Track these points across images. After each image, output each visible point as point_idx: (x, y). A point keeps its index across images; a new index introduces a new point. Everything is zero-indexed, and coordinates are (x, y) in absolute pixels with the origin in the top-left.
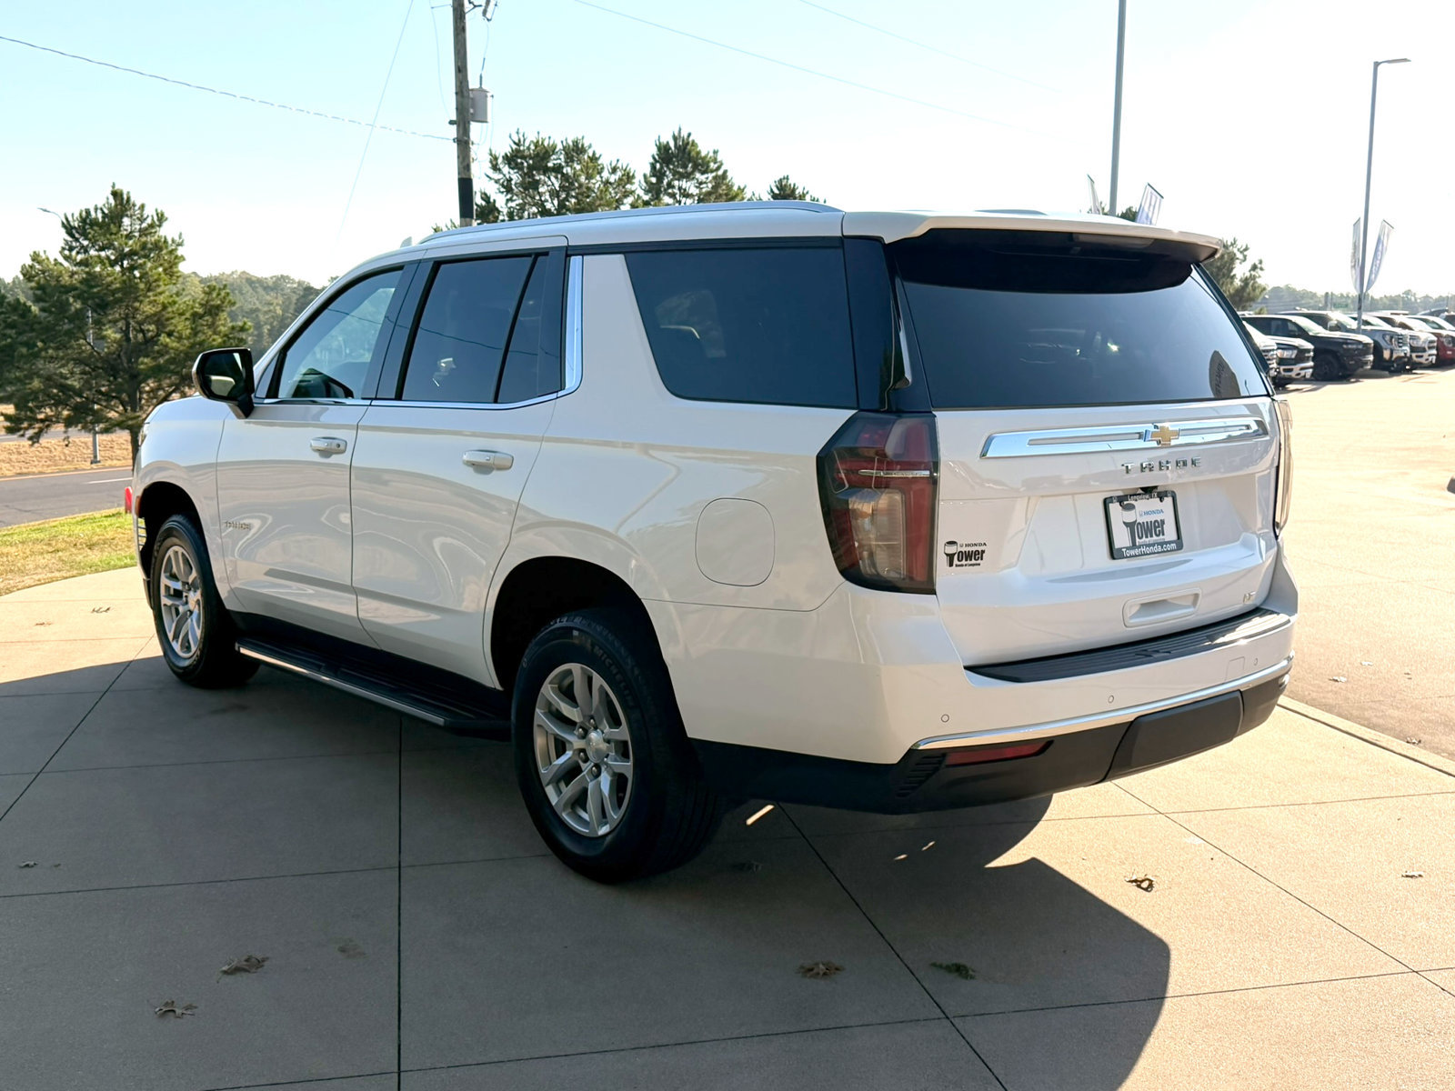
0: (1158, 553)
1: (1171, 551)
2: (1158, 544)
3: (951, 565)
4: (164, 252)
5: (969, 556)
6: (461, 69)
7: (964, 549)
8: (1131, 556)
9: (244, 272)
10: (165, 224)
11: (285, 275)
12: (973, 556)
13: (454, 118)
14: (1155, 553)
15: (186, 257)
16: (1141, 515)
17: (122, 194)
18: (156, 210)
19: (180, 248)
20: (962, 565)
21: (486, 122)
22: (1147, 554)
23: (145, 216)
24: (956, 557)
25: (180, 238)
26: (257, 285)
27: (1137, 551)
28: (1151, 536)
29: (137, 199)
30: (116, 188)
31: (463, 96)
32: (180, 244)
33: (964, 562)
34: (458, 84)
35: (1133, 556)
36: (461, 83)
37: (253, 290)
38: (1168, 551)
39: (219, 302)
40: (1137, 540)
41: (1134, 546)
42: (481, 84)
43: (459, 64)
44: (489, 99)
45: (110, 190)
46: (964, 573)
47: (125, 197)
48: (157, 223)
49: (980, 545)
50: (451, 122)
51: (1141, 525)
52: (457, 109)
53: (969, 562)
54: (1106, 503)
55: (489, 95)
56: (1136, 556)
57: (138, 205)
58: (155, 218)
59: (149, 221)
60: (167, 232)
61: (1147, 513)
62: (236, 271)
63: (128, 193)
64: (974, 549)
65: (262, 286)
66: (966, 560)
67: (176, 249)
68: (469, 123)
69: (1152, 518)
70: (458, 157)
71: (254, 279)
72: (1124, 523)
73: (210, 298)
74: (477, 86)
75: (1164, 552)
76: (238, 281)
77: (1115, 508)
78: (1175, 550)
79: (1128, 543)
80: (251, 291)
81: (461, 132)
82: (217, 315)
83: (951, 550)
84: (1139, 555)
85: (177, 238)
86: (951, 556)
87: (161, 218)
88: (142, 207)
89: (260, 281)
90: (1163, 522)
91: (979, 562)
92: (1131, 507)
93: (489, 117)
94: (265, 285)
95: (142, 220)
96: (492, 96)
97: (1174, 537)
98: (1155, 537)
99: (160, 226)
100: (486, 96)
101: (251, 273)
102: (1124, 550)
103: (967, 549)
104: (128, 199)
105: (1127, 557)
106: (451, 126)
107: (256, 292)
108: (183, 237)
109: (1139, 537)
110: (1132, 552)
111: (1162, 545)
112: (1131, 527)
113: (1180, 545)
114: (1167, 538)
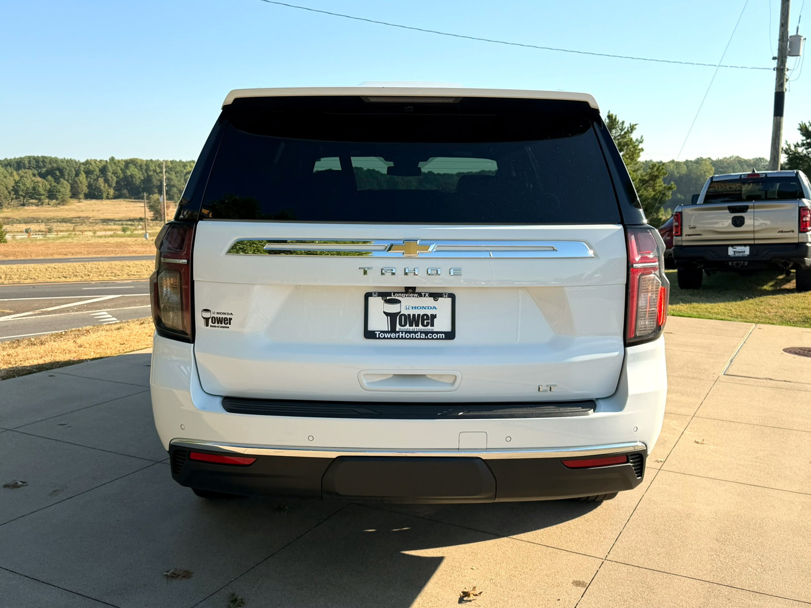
0: (421, 339)
1: (437, 339)
2: (421, 332)
3: (207, 325)
4: (631, 146)
5: (220, 321)
6: (784, 24)
7: (216, 316)
8: (384, 338)
9: (738, 157)
10: (634, 132)
11: (762, 157)
12: (224, 321)
13: (776, 55)
14: (415, 339)
15: (644, 149)
17: (612, 117)
18: (630, 124)
19: (640, 144)
20: (215, 327)
21: (799, 55)
22: (406, 338)
23: (624, 128)
24: (210, 320)
25: (641, 138)
26: (744, 164)
27: (393, 335)
28: (416, 326)
29: (620, 119)
30: (610, 113)
31: (783, 41)
32: (641, 142)
33: (216, 324)
34: (781, 34)
35: (387, 338)
36: (783, 33)
37: (741, 167)
38: (433, 339)
39: (657, 173)
40: (397, 327)
41: (393, 331)
42: (797, 32)
43: (783, 22)
44: (802, 43)
45: (607, 114)
46: (218, 331)
47: (614, 117)
48: (630, 131)
49: (228, 314)
50: (774, 58)
51: (407, 317)
52: (779, 49)
53: (220, 325)
54: (368, 295)
55: (802, 38)
56: (391, 338)
57: (620, 122)
58: (629, 129)
59: (626, 130)
60: (634, 136)
62: (733, 156)
63: (616, 116)
64: (224, 316)
65: (747, 164)
66: (218, 323)
67: (638, 145)
68: (786, 58)
69: (421, 312)
70: (776, 79)
71: (742, 160)
72: (384, 312)
73: (652, 171)
74: (794, 34)
75: (428, 339)
76: (733, 162)
77: (376, 300)
78: (442, 339)
79: (387, 328)
80: (740, 167)
81: (780, 63)
82: (655, 180)
83: (207, 315)
84: (395, 338)
85: (639, 139)
86: (207, 320)
87: (632, 128)
88: (623, 123)
89: (746, 162)
90: (432, 315)
91: (228, 325)
92: (396, 302)
93: (801, 53)
94: (748, 163)
95: (622, 130)
96: (805, 39)
97: (448, 328)
98: (421, 327)
99: (631, 132)
100: (800, 40)
101: (742, 157)
102: (378, 333)
103: (219, 316)
104: (615, 119)
105: (379, 338)
106: (774, 61)
107: (743, 168)
108: (643, 138)
109: (401, 325)
110: (387, 335)
111: (426, 333)
112: (392, 317)
113: (450, 335)
114: (435, 329)
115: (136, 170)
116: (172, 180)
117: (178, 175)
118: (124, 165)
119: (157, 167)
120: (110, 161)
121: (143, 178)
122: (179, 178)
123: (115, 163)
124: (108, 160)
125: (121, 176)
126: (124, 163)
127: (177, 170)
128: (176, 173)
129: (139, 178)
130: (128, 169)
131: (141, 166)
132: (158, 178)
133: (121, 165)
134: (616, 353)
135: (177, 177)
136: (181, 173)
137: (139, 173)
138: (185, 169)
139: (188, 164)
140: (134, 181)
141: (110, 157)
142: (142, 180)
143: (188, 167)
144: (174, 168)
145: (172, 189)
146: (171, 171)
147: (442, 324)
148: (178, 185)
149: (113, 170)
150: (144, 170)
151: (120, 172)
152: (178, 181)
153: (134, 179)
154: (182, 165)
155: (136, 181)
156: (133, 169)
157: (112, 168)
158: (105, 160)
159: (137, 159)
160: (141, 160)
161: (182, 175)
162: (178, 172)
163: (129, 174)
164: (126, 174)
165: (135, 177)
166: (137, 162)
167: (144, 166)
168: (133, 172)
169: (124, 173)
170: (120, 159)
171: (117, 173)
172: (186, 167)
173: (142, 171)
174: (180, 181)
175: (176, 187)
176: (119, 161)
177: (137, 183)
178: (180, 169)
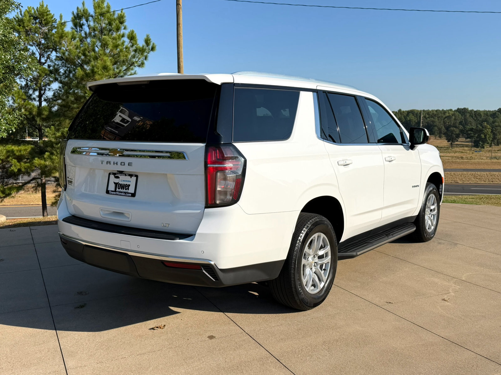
0: (123, 195)
1: (128, 196)
2: (124, 193)
3: (68, 184)
8: (112, 194)
12: (71, 182)
14: (121, 195)
16: (121, 181)
22: (118, 195)
27: (115, 193)
28: (123, 189)
35: (113, 194)
38: (127, 196)
40: (117, 189)
41: (115, 191)
46: (70, 187)
49: (72, 179)
51: (121, 185)
54: (110, 174)
56: (114, 194)
61: (124, 181)
69: (125, 183)
72: (114, 182)
75: (125, 196)
77: (112, 177)
78: (130, 196)
79: (113, 189)
83: (68, 179)
84: (115, 194)
90: (129, 185)
92: (118, 177)
97: (133, 192)
98: (124, 190)
102: (110, 191)
105: (110, 194)
109: (118, 189)
110: (113, 193)
111: (125, 193)
112: (116, 184)
113: (133, 195)
114: (129, 191)
115: (413, 117)
116: (435, 122)
117: (440, 119)
118: (406, 114)
119: (426, 114)
120: (398, 112)
121: (417, 121)
122: (440, 121)
123: (401, 113)
124: (397, 111)
125: (404, 121)
126: (406, 113)
127: (439, 116)
128: (438, 118)
129: (414, 122)
130: (408, 117)
131: (417, 114)
132: (426, 121)
133: (404, 114)
134: (199, 211)
135: (438, 120)
136: (442, 117)
137: (415, 119)
138: (445, 115)
139: (447, 112)
140: (411, 123)
141: (398, 109)
142: (416, 123)
143: (447, 113)
144: (438, 115)
145: (434, 127)
146: (435, 117)
147: (131, 190)
148: (439, 125)
149: (399, 117)
150: (418, 117)
151: (403, 118)
152: (439, 123)
153: (411, 122)
154: (443, 112)
155: (412, 123)
156: (411, 116)
157: (399, 116)
158: (395, 111)
159: (415, 110)
160: (417, 111)
161: (442, 118)
162: (440, 117)
163: (409, 119)
164: (406, 120)
165: (412, 121)
166: (415, 112)
167: (419, 114)
168: (411, 118)
169: (405, 119)
170: (405, 110)
171: (401, 119)
172: (445, 114)
173: (417, 117)
174: (440, 123)
175: (437, 126)
176: (403, 112)
177: (413, 124)
178: (441, 115)
